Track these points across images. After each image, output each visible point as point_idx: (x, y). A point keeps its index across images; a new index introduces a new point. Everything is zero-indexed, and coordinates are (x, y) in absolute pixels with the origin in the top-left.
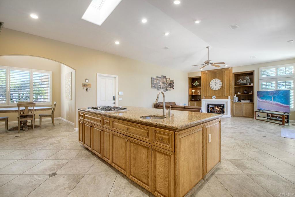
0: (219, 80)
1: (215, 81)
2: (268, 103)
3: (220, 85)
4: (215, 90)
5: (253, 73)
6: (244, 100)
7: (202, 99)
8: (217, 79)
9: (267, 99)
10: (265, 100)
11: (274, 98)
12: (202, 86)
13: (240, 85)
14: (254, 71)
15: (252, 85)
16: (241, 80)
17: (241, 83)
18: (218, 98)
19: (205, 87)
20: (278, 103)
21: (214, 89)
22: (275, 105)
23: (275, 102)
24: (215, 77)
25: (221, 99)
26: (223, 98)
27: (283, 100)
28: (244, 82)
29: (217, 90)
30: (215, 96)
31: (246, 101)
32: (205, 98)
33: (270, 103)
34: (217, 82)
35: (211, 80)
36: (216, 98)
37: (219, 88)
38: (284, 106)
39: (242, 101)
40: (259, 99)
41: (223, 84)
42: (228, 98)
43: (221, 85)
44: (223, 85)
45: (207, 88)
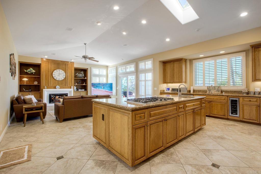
0: (63, 72)
1: (58, 72)
2: (100, 90)
3: (63, 76)
4: (58, 81)
5: (86, 70)
6: (80, 89)
7: (44, 89)
8: (61, 70)
9: (99, 88)
10: (97, 89)
11: (104, 87)
12: (43, 75)
13: (77, 77)
14: (88, 69)
15: (86, 78)
16: (78, 74)
17: (78, 76)
18: (62, 88)
19: (46, 76)
20: (106, 90)
21: (58, 79)
22: (104, 92)
23: (104, 90)
24: (58, 67)
25: (65, 88)
26: (66, 88)
27: (109, 89)
28: (81, 76)
29: (60, 80)
30: (59, 86)
31: (82, 90)
32: (47, 88)
33: (101, 91)
34: (60, 72)
35: (54, 70)
36: (60, 88)
37: (63, 79)
38: (110, 92)
39: (79, 90)
40: (93, 88)
41: (67, 75)
42: (71, 88)
43: (65, 77)
44: (67, 77)
45: (49, 78)
